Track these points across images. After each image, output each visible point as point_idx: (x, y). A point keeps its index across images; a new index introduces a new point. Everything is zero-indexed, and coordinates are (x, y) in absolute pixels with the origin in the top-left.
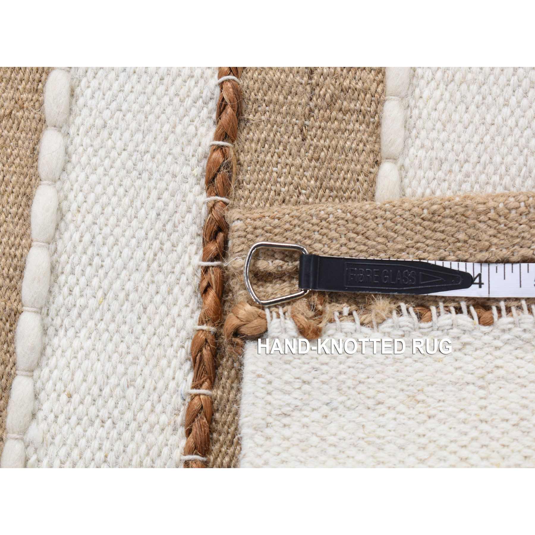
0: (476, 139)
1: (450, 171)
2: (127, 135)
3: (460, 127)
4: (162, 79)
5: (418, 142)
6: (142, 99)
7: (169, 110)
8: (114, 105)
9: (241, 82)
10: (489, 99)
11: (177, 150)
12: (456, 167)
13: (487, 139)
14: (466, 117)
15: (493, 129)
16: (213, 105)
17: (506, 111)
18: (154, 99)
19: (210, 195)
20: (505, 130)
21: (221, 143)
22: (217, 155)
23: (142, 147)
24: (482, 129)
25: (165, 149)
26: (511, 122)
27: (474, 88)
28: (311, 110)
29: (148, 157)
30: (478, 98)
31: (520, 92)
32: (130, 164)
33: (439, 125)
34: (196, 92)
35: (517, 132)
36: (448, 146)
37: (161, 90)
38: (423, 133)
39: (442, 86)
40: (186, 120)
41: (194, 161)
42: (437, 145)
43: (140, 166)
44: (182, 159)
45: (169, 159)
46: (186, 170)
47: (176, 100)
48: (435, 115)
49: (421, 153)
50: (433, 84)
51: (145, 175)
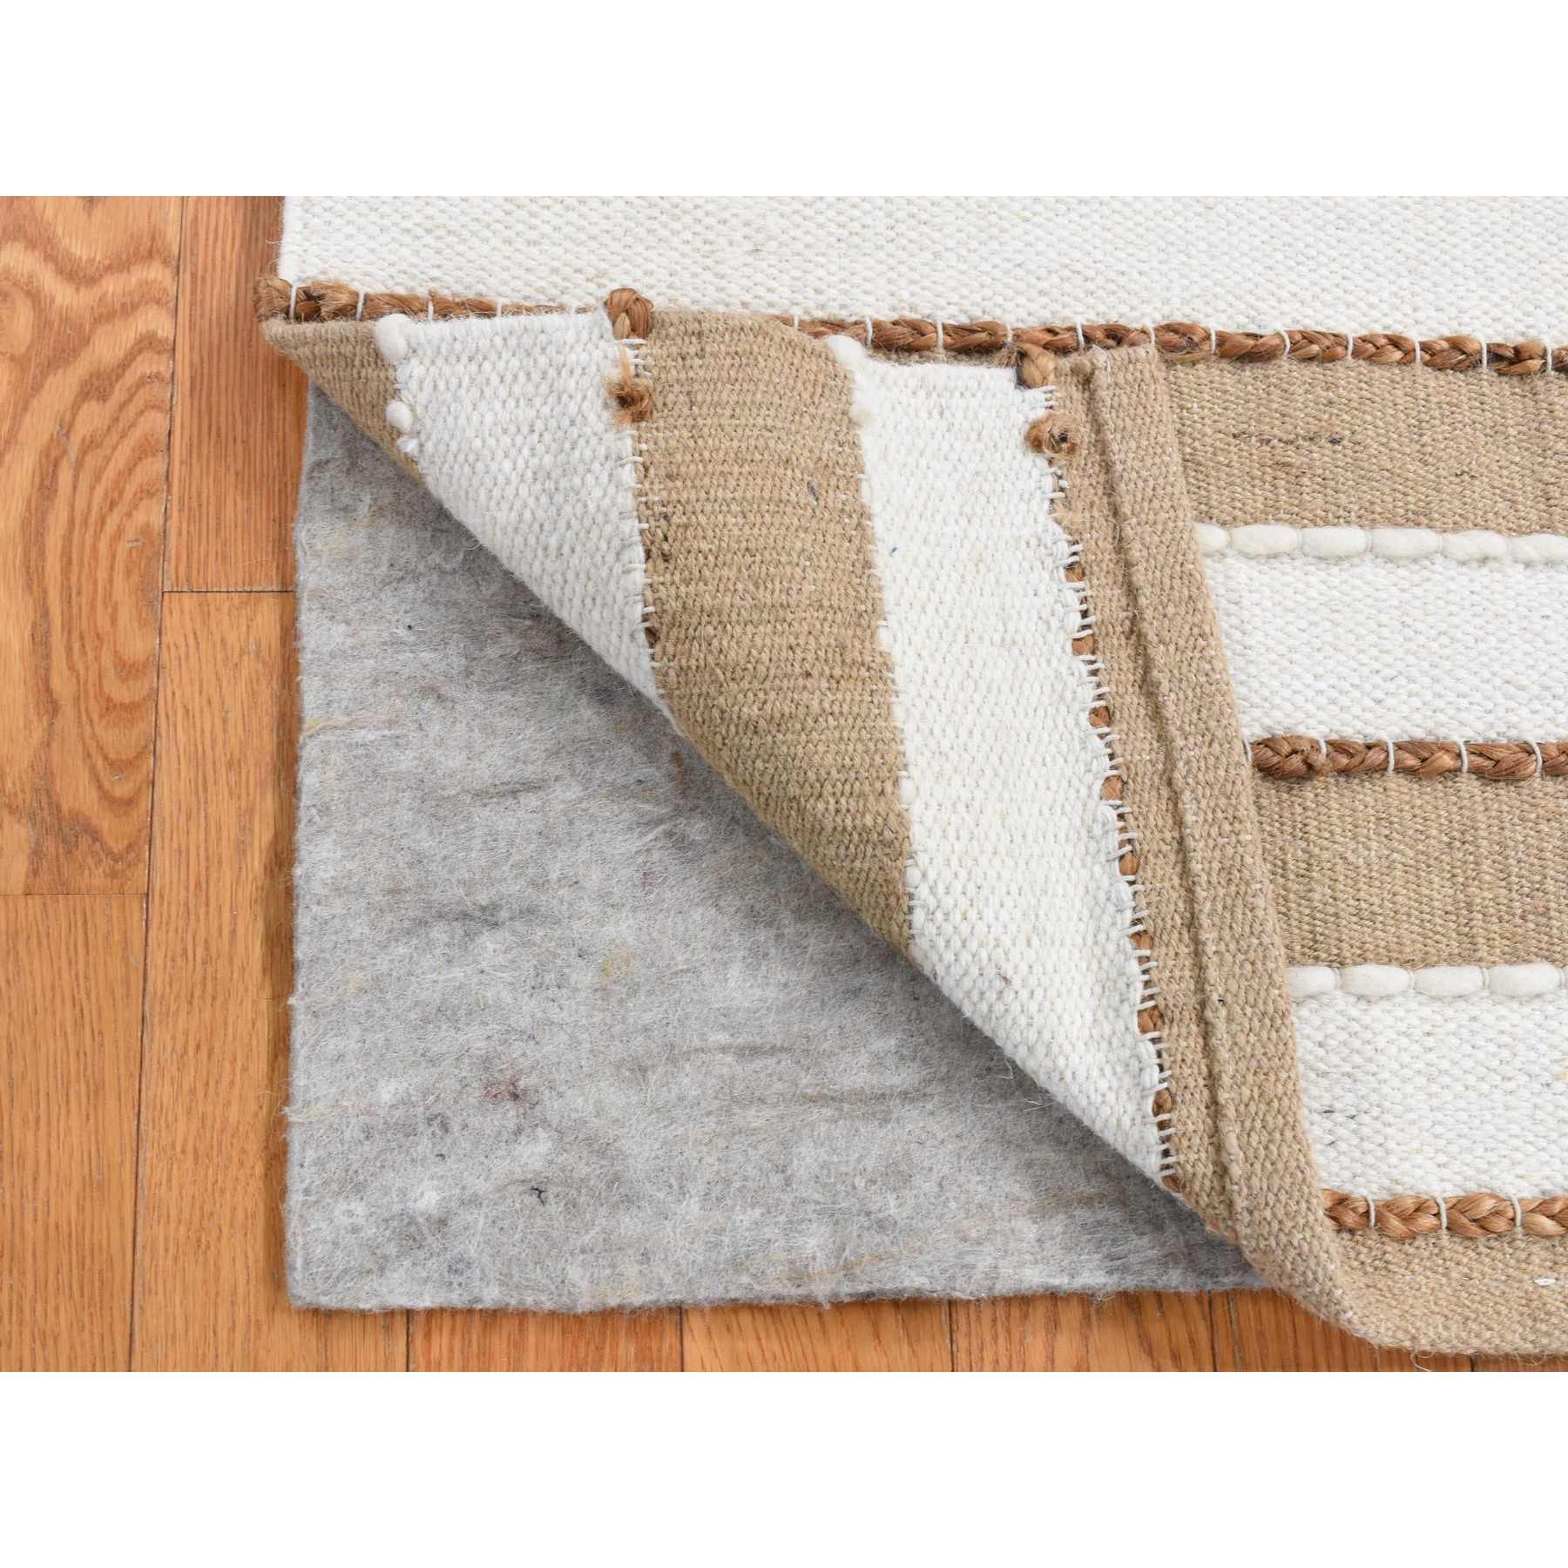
0: (1271, 643)
1: (1229, 615)
2: (1202, 233)
3: (1280, 622)
4: (1270, 268)
5: (1255, 574)
6: (1245, 248)
7: (1238, 278)
8: (1231, 216)
9: (1285, 357)
10: (1319, 656)
11: (1196, 290)
12: (1234, 621)
13: (1273, 657)
14: (1292, 629)
15: (1285, 663)
16: (1253, 329)
17: (1309, 679)
18: (1247, 261)
19: (1156, 329)
20: (1286, 678)
21: (1213, 337)
22: (1201, 334)
23: (1193, 251)
24: (1282, 649)
25: (1195, 276)
26: (1297, 685)
27: (1329, 637)
28: (1269, 441)
29: (1183, 258)
30: (1317, 643)
31: (1334, 694)
32: (1171, 238)
33: (1278, 598)
34: (1262, 306)
35: (1287, 693)
36: (1257, 610)
37: (1259, 268)
38: (1265, 578)
39: (1323, 599)
40: (1230, 298)
41: (1187, 310)
42: (1256, 597)
43: (1172, 250)
44: (1187, 295)
45: (1186, 282)
46: (1176, 302)
47: (1250, 286)
48: (1289, 592)
49: (1243, 578)
50: (1324, 588)
51: (1162, 256)
